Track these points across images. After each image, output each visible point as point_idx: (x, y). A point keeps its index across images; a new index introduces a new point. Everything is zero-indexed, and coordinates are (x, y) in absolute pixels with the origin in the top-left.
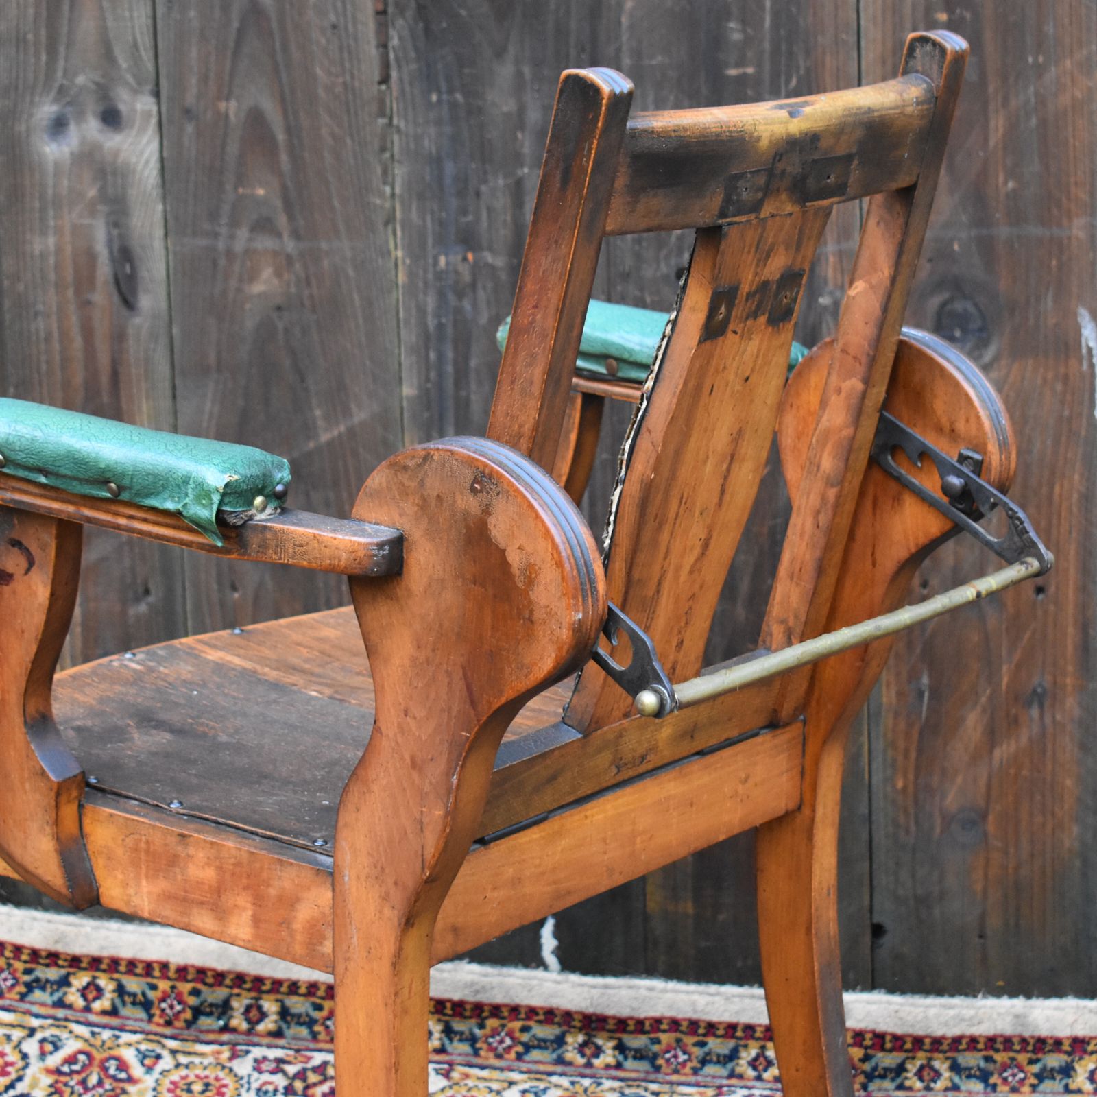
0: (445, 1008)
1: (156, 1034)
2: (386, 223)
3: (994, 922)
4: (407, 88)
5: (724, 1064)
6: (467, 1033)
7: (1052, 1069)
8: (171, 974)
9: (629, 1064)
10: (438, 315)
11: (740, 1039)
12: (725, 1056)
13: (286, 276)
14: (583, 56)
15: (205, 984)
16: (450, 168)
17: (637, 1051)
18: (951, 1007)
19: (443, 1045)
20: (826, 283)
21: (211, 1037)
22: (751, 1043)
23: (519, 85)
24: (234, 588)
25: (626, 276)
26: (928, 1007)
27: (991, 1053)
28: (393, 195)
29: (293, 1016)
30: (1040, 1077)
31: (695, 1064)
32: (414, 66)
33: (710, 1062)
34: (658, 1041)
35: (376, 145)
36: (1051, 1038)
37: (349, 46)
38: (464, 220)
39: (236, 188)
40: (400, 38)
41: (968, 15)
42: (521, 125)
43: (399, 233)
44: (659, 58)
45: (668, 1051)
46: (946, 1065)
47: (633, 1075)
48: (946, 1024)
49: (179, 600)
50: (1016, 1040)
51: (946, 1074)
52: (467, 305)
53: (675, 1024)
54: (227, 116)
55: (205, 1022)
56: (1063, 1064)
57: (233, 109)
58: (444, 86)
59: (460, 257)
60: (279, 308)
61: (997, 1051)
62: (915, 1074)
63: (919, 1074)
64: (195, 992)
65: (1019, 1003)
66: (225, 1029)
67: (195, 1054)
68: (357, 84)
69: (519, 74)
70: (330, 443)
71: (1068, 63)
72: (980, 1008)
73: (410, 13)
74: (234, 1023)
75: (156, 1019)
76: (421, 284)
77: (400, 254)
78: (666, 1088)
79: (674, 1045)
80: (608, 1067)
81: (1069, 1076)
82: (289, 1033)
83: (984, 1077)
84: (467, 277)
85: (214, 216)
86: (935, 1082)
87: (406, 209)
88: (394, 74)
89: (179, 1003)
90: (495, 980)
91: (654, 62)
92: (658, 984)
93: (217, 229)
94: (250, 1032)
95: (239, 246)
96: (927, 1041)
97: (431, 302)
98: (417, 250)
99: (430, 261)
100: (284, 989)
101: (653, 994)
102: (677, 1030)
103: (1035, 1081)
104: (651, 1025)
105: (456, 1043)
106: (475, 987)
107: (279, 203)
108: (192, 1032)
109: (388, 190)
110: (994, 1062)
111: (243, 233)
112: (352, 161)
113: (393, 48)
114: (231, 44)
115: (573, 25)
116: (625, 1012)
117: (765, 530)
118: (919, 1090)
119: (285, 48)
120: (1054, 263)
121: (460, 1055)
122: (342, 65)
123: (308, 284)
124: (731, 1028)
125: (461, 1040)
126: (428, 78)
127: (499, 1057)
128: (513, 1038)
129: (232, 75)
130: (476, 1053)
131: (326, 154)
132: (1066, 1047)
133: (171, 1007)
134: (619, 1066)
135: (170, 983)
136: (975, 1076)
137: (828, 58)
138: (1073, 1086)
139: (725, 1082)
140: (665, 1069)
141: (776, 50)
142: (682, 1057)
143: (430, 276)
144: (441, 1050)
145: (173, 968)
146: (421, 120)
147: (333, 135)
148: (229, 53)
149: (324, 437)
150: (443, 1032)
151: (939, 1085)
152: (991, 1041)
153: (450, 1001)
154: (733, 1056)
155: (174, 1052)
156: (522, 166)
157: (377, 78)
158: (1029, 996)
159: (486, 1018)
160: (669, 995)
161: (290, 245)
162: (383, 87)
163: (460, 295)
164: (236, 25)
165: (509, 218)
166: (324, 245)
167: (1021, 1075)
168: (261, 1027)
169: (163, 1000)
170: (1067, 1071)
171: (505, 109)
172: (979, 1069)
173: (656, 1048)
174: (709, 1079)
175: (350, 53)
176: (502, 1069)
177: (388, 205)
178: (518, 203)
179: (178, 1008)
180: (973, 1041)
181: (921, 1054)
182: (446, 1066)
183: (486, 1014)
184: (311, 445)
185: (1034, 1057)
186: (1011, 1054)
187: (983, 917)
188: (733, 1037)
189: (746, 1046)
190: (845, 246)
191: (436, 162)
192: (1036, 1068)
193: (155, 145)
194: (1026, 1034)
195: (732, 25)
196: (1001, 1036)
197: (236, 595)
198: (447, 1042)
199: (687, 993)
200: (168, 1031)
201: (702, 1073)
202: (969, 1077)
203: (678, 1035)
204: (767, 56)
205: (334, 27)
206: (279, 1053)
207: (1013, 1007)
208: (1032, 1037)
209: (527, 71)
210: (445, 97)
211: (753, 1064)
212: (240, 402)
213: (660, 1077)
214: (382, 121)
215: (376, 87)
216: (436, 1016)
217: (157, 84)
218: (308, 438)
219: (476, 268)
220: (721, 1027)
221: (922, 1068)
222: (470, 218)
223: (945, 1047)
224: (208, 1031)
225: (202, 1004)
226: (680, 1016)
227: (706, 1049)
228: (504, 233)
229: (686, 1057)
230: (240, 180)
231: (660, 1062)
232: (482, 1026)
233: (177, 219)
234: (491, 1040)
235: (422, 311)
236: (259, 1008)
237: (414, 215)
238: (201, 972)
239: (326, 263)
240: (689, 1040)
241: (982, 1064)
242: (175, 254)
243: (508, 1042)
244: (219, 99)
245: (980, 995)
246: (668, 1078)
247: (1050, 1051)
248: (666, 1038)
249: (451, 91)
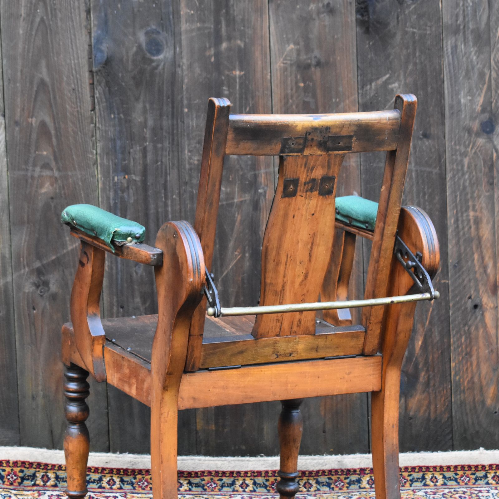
0: (120, 472)
1: (7, 489)
2: (94, 165)
3: (329, 427)
4: (102, 113)
5: (230, 487)
6: (130, 481)
7: (354, 481)
8: (11, 465)
9: (194, 489)
10: (114, 200)
11: (235, 477)
12: (230, 484)
13: (55, 185)
14: (169, 100)
15: (25, 467)
16: (119, 143)
17: (196, 484)
18: (315, 460)
19: (121, 486)
20: (261, 184)
21: (29, 488)
22: (240, 478)
23: (145, 111)
24: (34, 309)
25: (186, 183)
26: (306, 460)
27: (330, 476)
28: (97, 154)
29: (61, 478)
30: (350, 484)
31: (219, 487)
32: (104, 104)
33: (225, 486)
34: (204, 480)
35: (90, 134)
36: (352, 469)
37: (79, 97)
38: (124, 163)
39: (35, 152)
40: (99, 93)
41: (311, 84)
42: (146, 127)
43: (99, 168)
44: (198, 100)
45: (208, 484)
46: (314, 482)
47: (197, 493)
48: (313, 466)
49: (12, 314)
50: (339, 471)
51: (315, 485)
52: (125, 195)
53: (210, 473)
54: (32, 124)
55: (26, 483)
56: (357, 479)
57: (34, 121)
58: (116, 112)
59: (123, 177)
60: (52, 198)
61: (333, 475)
62: (303, 486)
63: (304, 486)
64: (22, 471)
65: (339, 457)
66: (34, 485)
67: (24, 495)
68: (82, 111)
69: (145, 107)
70: (72, 250)
71: (347, 102)
72: (325, 459)
73: (103, 84)
74: (38, 482)
75: (6, 483)
76: (108, 187)
77: (100, 176)
78: (210, 496)
79: (210, 481)
80: (186, 491)
81: (360, 483)
82: (59, 485)
83: (329, 485)
84: (126, 185)
85: (26, 163)
86: (311, 488)
87: (102, 159)
88: (97, 107)
89: (15, 476)
90: (139, 460)
91: (196, 102)
92: (202, 458)
93: (28, 168)
94: (44, 486)
95: (36, 175)
96: (307, 472)
97: (112, 195)
98: (106, 174)
99: (111, 179)
100: (56, 468)
101: (201, 462)
102: (211, 475)
103: (348, 486)
104: (200, 474)
105: (125, 485)
106: (132, 463)
107: (52, 158)
108: (21, 487)
109: (95, 152)
110: (332, 479)
111: (38, 169)
112: (80, 141)
113: (97, 97)
114: (33, 96)
115: (165, 88)
116: (190, 469)
117: (240, 279)
118: (305, 492)
119: (55, 98)
120: (344, 175)
121: (128, 490)
122: (77, 104)
123: (64, 189)
124: (232, 473)
125: (127, 484)
126: (110, 109)
127: (144, 489)
128: (147, 482)
129: (34, 109)
130: (134, 488)
131: (70, 138)
132: (358, 472)
133: (12, 478)
134: (190, 490)
135: (10, 468)
136: (325, 485)
137: (260, 100)
138: (362, 486)
139: (232, 493)
140: (208, 490)
141: (241, 98)
142: (214, 485)
143: (111, 184)
144: (121, 488)
145: (11, 462)
146: (107, 125)
147: (73, 130)
148: (33, 100)
149: (70, 248)
150: (120, 481)
151: (312, 489)
152: (330, 471)
153: (122, 469)
154: (233, 483)
155: (16, 495)
156: (146, 142)
157: (90, 109)
158: (342, 454)
159: (137, 475)
160: (207, 462)
161: (56, 174)
162: (92, 112)
163: (123, 192)
164: (35, 89)
165: (141, 162)
166: (70, 173)
167: (342, 484)
168: (48, 484)
169: (9, 475)
170: (359, 481)
171: (139, 120)
172: (327, 482)
173: (203, 482)
174: (225, 493)
175: (80, 99)
176: (146, 494)
177: (94, 157)
178: (145, 156)
179: (15, 478)
180: (324, 472)
181: (305, 478)
182: (124, 494)
183: (136, 473)
184: (65, 251)
185: (346, 477)
186: (338, 476)
187: (324, 424)
188: (233, 476)
189: (238, 480)
190: (267, 170)
191: (114, 141)
192: (347, 481)
193: (4, 135)
194: (343, 468)
195: (224, 88)
196: (334, 469)
197: (35, 312)
198: (122, 485)
199: (214, 461)
200: (11, 487)
201: (222, 490)
202: (323, 486)
203: (211, 477)
204: (238, 100)
205: (74, 90)
206: (58, 493)
207: (337, 458)
208: (345, 469)
209: (148, 106)
210: (116, 116)
211: (241, 486)
212: (37, 235)
213: (207, 493)
214: (92, 125)
215: (90, 112)
216: (117, 475)
217: (4, 112)
218: (63, 249)
219: (129, 181)
220: (228, 473)
221: (305, 483)
222: (126, 162)
223: (313, 475)
224: (28, 486)
225: (24, 475)
226: (212, 470)
227: (223, 482)
228: (139, 168)
229: (215, 485)
230: (37, 148)
231: (206, 487)
232: (135, 478)
233: (12, 164)
234: (139, 483)
235: (108, 198)
236: (47, 476)
237: (105, 161)
238: (23, 463)
239: (70, 180)
240: (216, 479)
241: (327, 480)
242: (11, 177)
243: (146, 483)
244: (29, 117)
245: (325, 455)
246: (210, 493)
247: (352, 474)
248: (207, 478)
249: (119, 114)
